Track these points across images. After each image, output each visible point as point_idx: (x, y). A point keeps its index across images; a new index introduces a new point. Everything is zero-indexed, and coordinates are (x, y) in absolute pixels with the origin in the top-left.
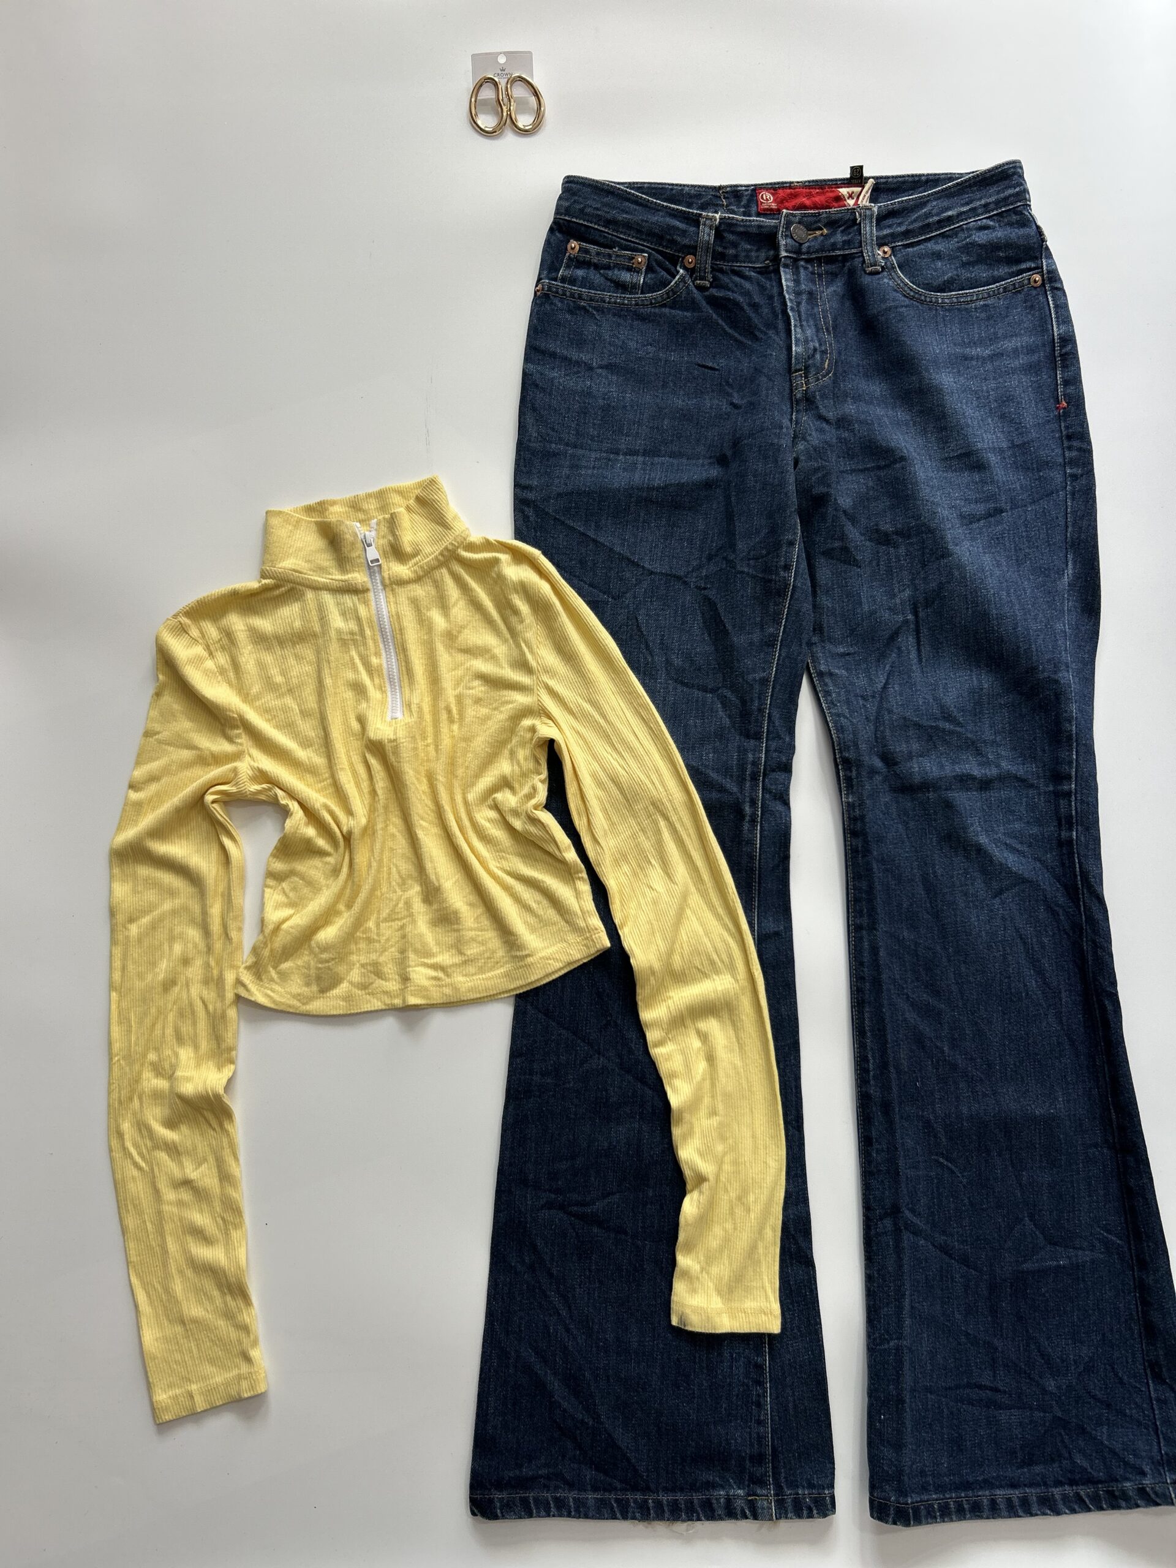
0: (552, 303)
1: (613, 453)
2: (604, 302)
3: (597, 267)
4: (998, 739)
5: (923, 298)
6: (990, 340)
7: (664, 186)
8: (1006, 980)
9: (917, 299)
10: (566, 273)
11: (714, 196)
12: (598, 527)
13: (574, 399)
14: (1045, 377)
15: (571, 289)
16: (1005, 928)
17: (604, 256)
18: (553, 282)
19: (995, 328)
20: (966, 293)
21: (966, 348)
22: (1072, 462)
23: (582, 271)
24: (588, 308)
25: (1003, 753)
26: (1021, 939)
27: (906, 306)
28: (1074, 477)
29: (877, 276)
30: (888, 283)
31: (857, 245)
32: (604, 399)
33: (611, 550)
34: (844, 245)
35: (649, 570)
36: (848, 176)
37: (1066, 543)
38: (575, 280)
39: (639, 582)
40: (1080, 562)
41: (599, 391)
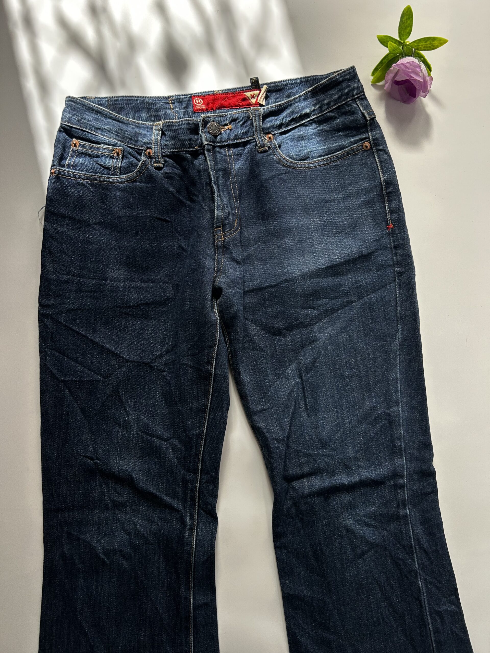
0: (62, 183)
1: (103, 280)
2: (96, 180)
3: (90, 156)
4: (358, 455)
5: (296, 165)
6: (342, 187)
7: (132, 98)
8: (370, 613)
9: (292, 167)
10: (71, 162)
11: (165, 103)
12: (94, 331)
13: (78, 246)
14: (378, 208)
15: (74, 172)
16: (367, 578)
17: (95, 149)
18: (62, 168)
19: (344, 179)
20: (324, 159)
21: (327, 194)
22: (398, 264)
23: (82, 159)
24: (85, 184)
25: (362, 464)
26: (378, 583)
27: (285, 173)
28: (400, 274)
29: (266, 154)
30: (273, 159)
31: (251, 134)
32: (97, 245)
33: (102, 347)
34: (243, 135)
35: (126, 359)
36: (250, 85)
37: (397, 317)
38: (76, 166)
39: (120, 367)
40: (406, 330)
41: (94, 240)
